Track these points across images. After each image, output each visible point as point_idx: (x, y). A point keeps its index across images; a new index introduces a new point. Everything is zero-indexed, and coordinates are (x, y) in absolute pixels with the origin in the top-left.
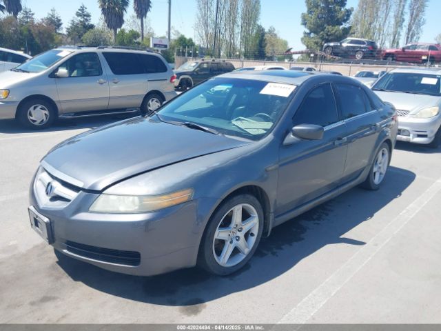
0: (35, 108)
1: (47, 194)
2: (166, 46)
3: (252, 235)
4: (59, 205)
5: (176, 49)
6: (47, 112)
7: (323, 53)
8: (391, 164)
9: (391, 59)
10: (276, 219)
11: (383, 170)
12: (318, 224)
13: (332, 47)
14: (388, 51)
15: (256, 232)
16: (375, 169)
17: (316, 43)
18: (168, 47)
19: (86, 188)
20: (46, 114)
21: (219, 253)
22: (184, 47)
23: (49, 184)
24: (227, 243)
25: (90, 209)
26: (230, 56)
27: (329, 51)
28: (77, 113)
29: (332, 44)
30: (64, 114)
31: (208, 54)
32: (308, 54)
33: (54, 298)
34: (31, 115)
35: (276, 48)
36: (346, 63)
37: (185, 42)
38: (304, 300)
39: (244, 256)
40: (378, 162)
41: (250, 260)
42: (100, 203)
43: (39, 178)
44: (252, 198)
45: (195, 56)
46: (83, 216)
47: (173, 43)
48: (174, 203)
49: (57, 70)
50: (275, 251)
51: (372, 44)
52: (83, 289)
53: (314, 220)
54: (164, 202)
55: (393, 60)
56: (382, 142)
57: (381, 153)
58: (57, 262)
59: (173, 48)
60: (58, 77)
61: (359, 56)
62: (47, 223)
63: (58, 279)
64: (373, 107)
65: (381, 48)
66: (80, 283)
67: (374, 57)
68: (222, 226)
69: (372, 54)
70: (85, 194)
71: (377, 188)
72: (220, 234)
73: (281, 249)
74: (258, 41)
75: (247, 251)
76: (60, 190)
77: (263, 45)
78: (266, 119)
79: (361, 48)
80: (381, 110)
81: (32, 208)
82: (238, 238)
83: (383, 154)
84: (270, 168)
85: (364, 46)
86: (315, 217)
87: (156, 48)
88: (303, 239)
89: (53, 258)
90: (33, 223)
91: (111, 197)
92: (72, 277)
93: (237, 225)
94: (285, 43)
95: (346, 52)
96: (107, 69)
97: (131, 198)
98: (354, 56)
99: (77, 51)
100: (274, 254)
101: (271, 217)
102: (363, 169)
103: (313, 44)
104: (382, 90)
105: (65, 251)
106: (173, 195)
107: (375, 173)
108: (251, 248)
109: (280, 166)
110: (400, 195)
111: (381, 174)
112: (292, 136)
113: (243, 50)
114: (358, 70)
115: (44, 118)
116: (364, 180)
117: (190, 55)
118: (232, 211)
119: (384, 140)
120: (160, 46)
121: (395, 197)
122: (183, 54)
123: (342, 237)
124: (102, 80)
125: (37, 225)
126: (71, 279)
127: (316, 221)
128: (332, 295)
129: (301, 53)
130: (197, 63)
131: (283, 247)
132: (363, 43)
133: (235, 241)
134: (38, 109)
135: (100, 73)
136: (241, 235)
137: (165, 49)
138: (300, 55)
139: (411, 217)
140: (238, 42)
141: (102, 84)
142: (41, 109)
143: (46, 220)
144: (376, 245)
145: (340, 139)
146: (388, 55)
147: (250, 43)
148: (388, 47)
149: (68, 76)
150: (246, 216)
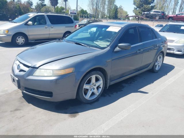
0: (19, 38)
1: (18, 69)
2: (75, 13)
3: (100, 88)
4: (22, 73)
5: (80, 14)
6: (24, 39)
7: (142, 17)
8: (164, 62)
9: (171, 19)
10: (111, 82)
11: (160, 64)
12: (130, 85)
13: (146, 14)
14: (170, 16)
15: (101, 86)
16: (156, 64)
17: (139, 12)
18: (76, 14)
19: (32, 66)
20: (23, 40)
21: (86, 94)
22: (83, 14)
23: (19, 65)
24: (89, 90)
25: (34, 75)
26: (103, 18)
27: (144, 16)
28: (36, 40)
29: (146, 13)
30: (31, 40)
31: (94, 17)
32: (136, 17)
33: (20, 110)
34: (17, 40)
35: (122, 15)
36: (151, 21)
37: (83, 12)
38: (119, 114)
39: (97, 96)
40: (158, 61)
41: (99, 98)
42: (37, 72)
43: (15, 63)
44: (100, 72)
45: (88, 17)
46: (30, 77)
47: (78, 12)
48: (66, 73)
49: (28, 22)
50: (110, 95)
51: (163, 13)
52: (31, 106)
53: (128, 84)
54: (62, 72)
55: (172, 20)
56: (160, 52)
57: (159, 57)
58: (22, 96)
59: (79, 14)
60: (28, 25)
61: (157, 18)
62: (17, 80)
63: (22, 102)
64: (156, 38)
65: (168, 15)
66: (30, 104)
67: (164, 18)
68: (86, 83)
69: (163, 17)
70: (32, 68)
71: (157, 72)
72: (86, 86)
73: (113, 94)
74: (115, 12)
75: (98, 94)
76: (23, 67)
77: (117, 13)
78: (108, 41)
79: (158, 14)
80: (160, 39)
81: (12, 75)
82: (94, 89)
83: (160, 58)
84: (108, 61)
85: (160, 13)
86: (129, 82)
87: (71, 14)
88: (122, 91)
89: (21, 95)
90: (13, 81)
91: (42, 70)
92: (28, 102)
93: (93, 83)
94: (126, 13)
95: (152, 16)
96: (48, 22)
97: (49, 70)
98: (155, 18)
99: (36, 14)
100: (109, 96)
101: (108, 81)
102: (151, 63)
103: (138, 13)
104: (164, 32)
105: (24, 91)
106: (66, 70)
107: (156, 65)
108: (99, 93)
109: (112, 60)
110: (167, 74)
111: (159, 66)
112: (118, 48)
113: (108, 15)
114: (157, 24)
115: (23, 42)
116: (151, 68)
117: (85, 17)
118: (91, 78)
119: (160, 51)
120: (73, 13)
121: (164, 75)
122: (83, 17)
123: (139, 90)
124: (46, 27)
125: (14, 81)
126: (27, 103)
127: (129, 84)
128: (131, 112)
129: (133, 16)
130: (87, 20)
131: (114, 93)
132: (159, 12)
133: (92, 90)
134: (20, 38)
135: (46, 23)
136: (95, 87)
137: (75, 15)
138: (132, 17)
139: (169, 83)
140: (106, 12)
141: (46, 28)
142: (22, 38)
143: (17, 79)
144: (153, 94)
145: (139, 50)
146: (170, 17)
147: (111, 12)
148: (171, 15)
149: (32, 24)
150: (97, 80)
